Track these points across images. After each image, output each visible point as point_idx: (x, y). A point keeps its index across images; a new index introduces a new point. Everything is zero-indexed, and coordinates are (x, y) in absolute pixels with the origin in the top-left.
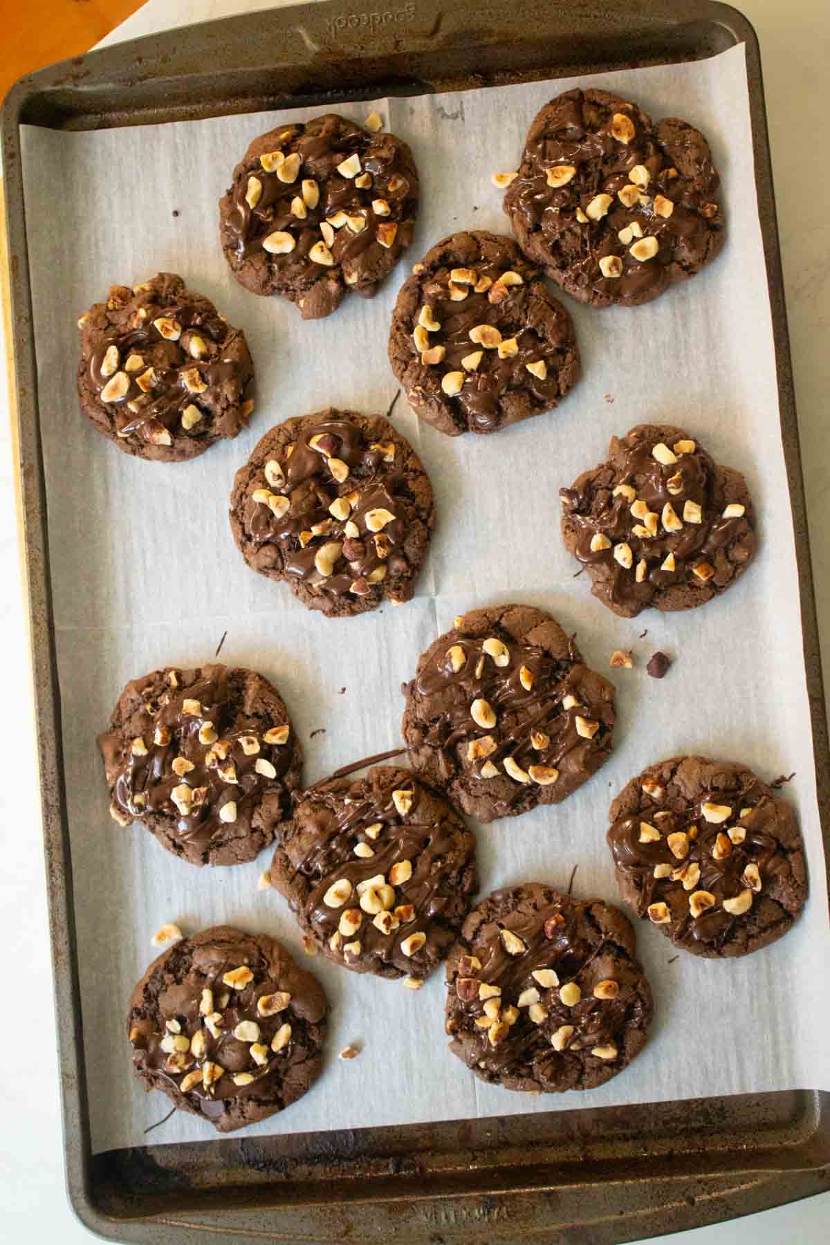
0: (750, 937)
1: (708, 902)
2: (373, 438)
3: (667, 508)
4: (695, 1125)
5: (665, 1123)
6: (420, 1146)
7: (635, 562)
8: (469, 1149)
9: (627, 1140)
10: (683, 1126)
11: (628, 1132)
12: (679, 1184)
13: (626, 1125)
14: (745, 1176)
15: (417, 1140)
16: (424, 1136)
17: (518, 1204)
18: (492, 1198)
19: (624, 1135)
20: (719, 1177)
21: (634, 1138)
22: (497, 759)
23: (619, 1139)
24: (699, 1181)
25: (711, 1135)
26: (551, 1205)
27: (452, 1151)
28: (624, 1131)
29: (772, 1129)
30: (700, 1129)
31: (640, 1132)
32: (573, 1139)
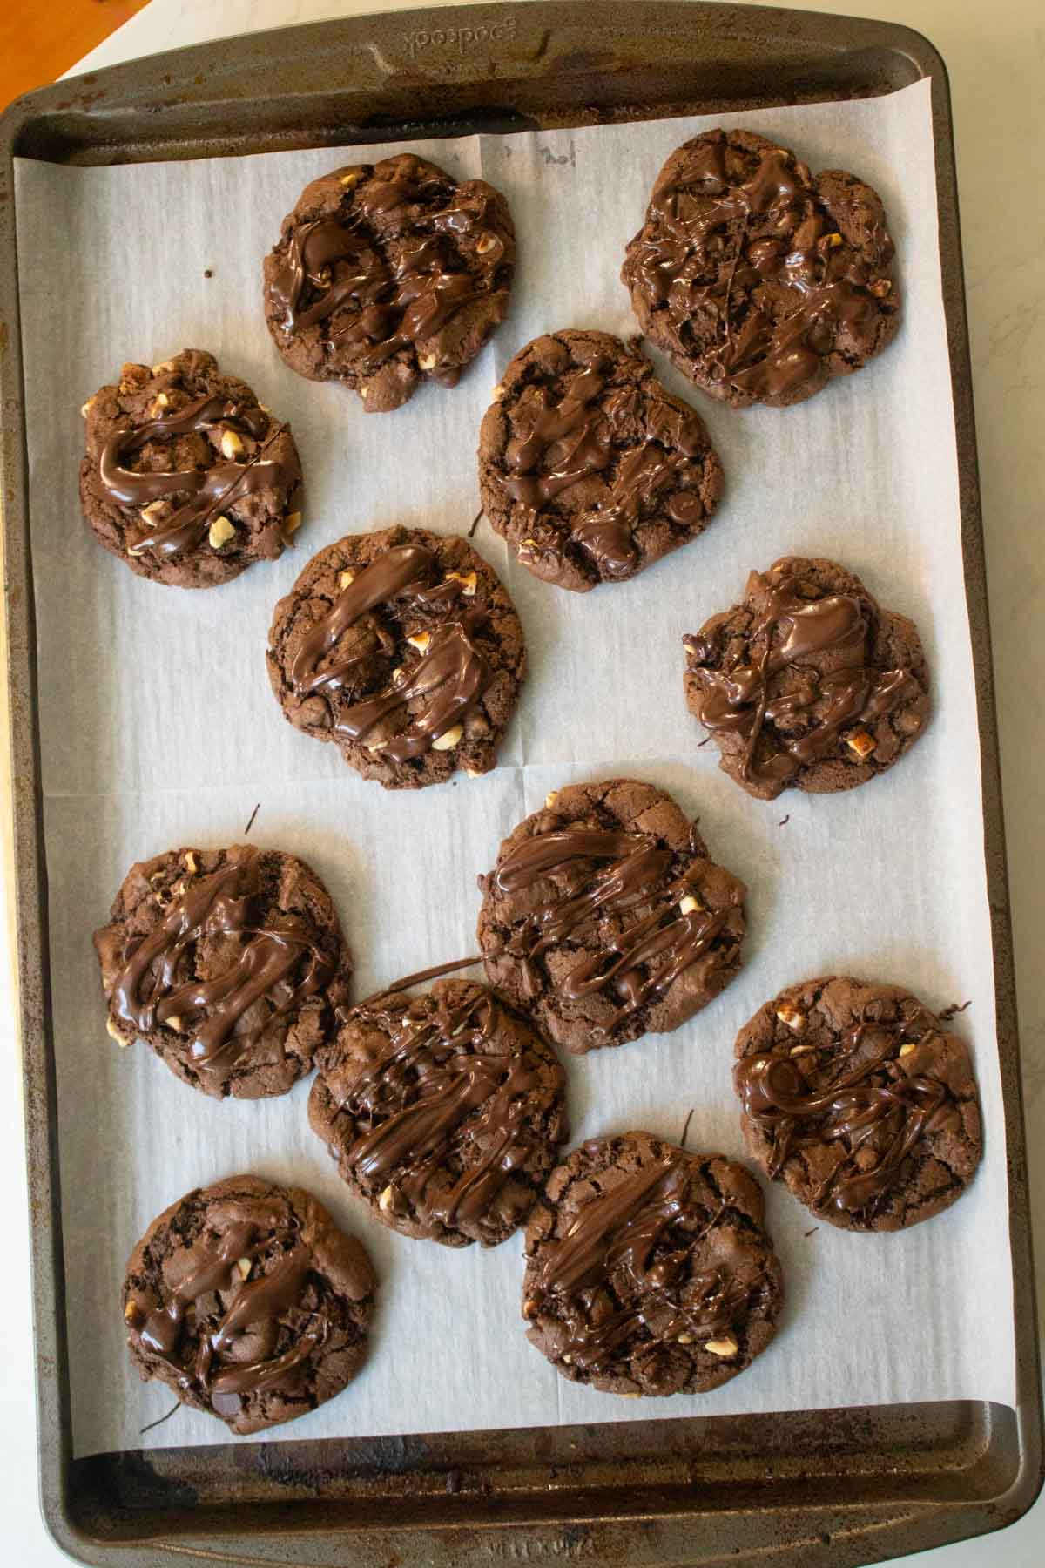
0: (908, 1207)
2: (450, 565)
4: (832, 1441)
5: (796, 1438)
6: (486, 1458)
8: (548, 1464)
9: (747, 1458)
10: (818, 1442)
11: (749, 1448)
12: (810, 1516)
13: (746, 1438)
14: (895, 1508)
15: (483, 1451)
16: (492, 1447)
17: (607, 1536)
18: (575, 1528)
19: (744, 1452)
20: (862, 1509)
21: (757, 1456)
23: (738, 1456)
24: (837, 1514)
25: (853, 1454)
26: (649, 1539)
27: (526, 1465)
28: (744, 1446)
29: (930, 1449)
30: (839, 1447)
31: (764, 1448)
32: (679, 1455)
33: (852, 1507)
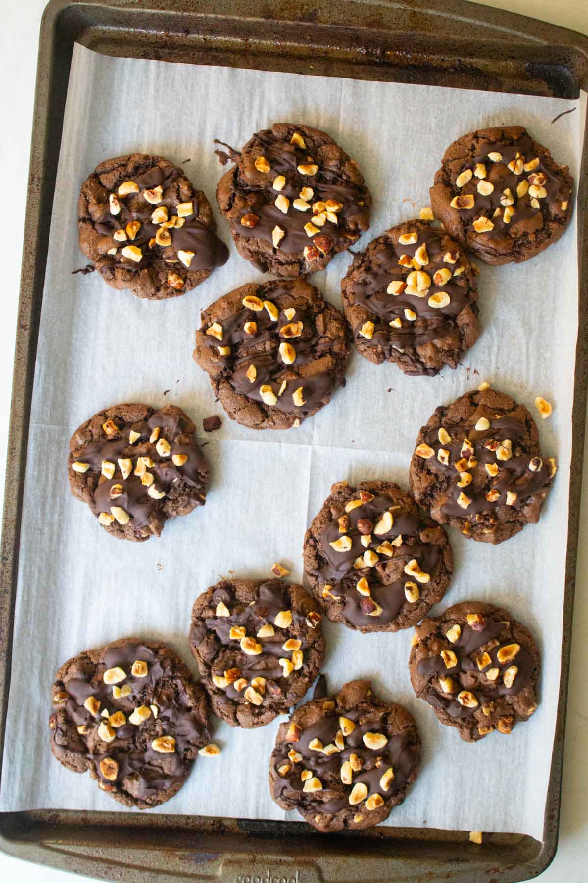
0: (125, 166)
1: (148, 194)
2: (337, 604)
3: (125, 476)
4: (167, 51)
5: (188, 55)
6: (361, 67)
7: (156, 442)
8: (328, 60)
9: (216, 48)
10: (174, 51)
11: (215, 54)
12: (178, 9)
13: (214, 57)
14: (130, 7)
15: (363, 72)
16: (358, 73)
17: (292, 14)
18: (311, 21)
19: (217, 52)
20: (149, 9)
21: (211, 49)
22: (282, 321)
23: (221, 49)
24: (163, 9)
25: (157, 42)
26: (269, 9)
27: (339, 61)
28: (216, 54)
29: (113, 39)
30: (163, 47)
31: (205, 52)
32: (254, 55)
33: (154, 11)
